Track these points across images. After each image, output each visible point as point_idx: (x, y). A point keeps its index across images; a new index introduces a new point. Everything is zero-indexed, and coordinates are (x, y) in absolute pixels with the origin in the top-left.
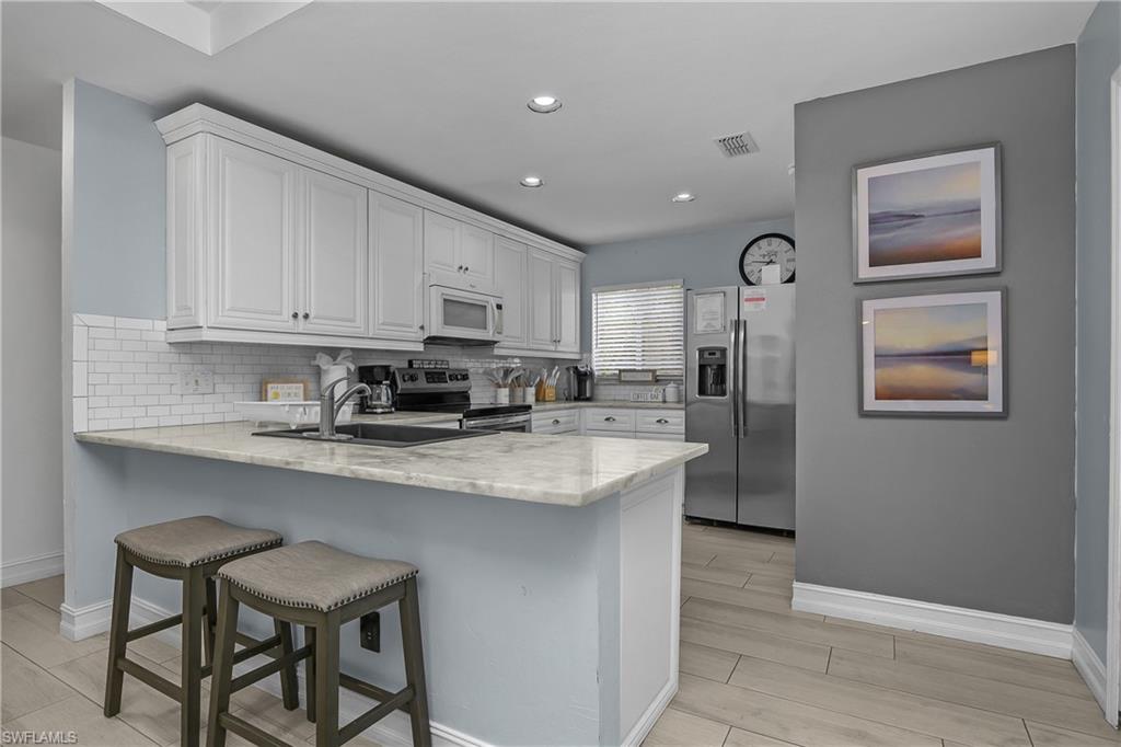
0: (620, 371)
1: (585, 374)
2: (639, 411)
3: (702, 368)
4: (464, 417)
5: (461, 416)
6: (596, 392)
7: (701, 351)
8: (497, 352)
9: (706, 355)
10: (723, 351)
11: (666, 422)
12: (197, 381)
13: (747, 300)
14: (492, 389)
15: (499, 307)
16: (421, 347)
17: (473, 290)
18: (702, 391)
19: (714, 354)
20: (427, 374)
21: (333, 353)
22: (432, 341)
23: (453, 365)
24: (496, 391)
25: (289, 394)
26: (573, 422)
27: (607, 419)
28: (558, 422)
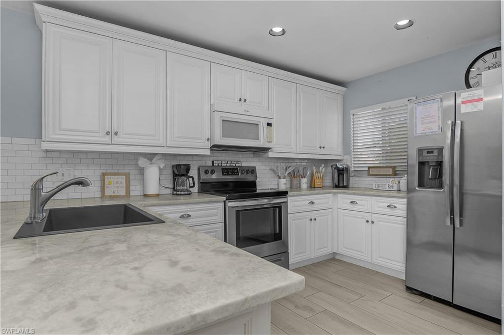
0: (369, 168)
1: (343, 170)
2: (374, 198)
3: (422, 164)
4: (227, 200)
5: (224, 198)
6: (351, 182)
7: (420, 151)
8: (271, 155)
9: (425, 153)
10: (441, 150)
11: (395, 207)
12: (63, 174)
13: (463, 102)
14: (277, 179)
15: (269, 125)
16: (208, 152)
17: (248, 114)
18: (421, 185)
19: (432, 152)
20: (223, 169)
21: (151, 157)
22: (215, 148)
23: (244, 164)
24: (278, 181)
25: (117, 182)
26: (328, 203)
27: (352, 202)
28: (312, 203)
